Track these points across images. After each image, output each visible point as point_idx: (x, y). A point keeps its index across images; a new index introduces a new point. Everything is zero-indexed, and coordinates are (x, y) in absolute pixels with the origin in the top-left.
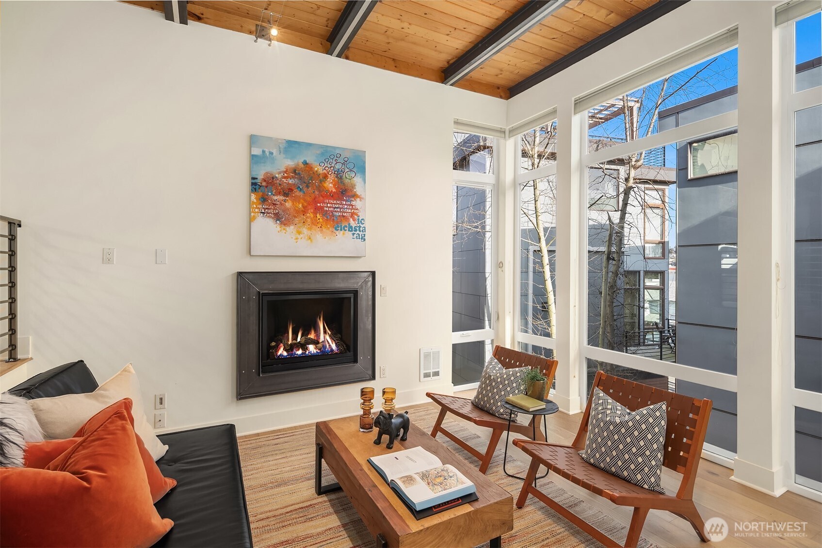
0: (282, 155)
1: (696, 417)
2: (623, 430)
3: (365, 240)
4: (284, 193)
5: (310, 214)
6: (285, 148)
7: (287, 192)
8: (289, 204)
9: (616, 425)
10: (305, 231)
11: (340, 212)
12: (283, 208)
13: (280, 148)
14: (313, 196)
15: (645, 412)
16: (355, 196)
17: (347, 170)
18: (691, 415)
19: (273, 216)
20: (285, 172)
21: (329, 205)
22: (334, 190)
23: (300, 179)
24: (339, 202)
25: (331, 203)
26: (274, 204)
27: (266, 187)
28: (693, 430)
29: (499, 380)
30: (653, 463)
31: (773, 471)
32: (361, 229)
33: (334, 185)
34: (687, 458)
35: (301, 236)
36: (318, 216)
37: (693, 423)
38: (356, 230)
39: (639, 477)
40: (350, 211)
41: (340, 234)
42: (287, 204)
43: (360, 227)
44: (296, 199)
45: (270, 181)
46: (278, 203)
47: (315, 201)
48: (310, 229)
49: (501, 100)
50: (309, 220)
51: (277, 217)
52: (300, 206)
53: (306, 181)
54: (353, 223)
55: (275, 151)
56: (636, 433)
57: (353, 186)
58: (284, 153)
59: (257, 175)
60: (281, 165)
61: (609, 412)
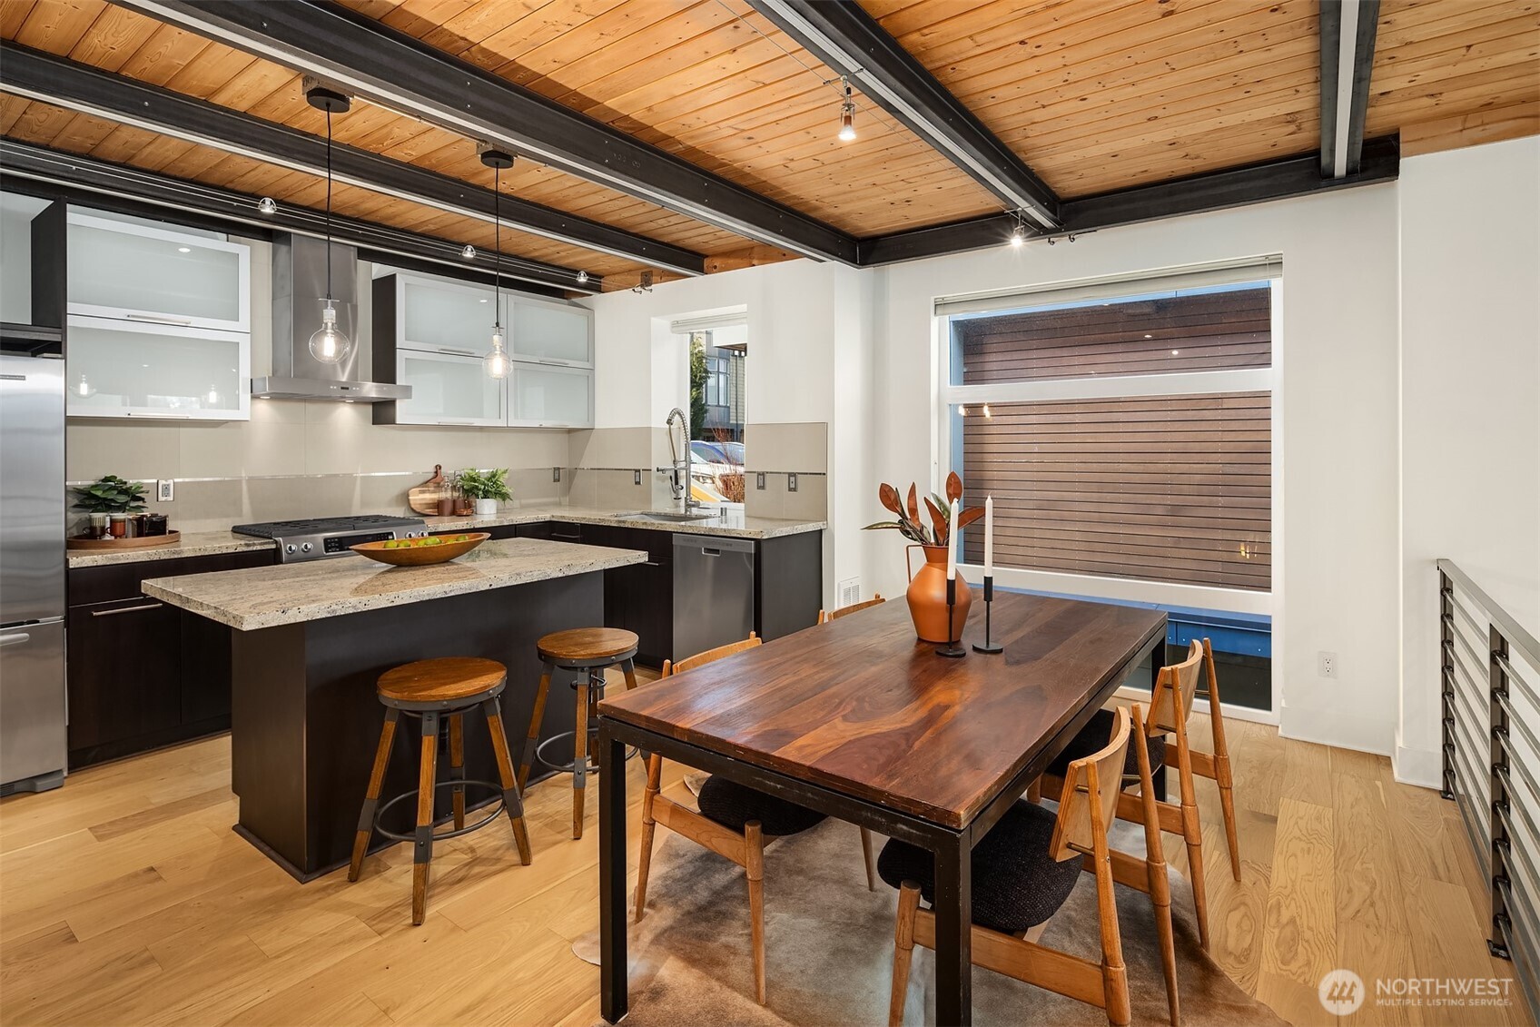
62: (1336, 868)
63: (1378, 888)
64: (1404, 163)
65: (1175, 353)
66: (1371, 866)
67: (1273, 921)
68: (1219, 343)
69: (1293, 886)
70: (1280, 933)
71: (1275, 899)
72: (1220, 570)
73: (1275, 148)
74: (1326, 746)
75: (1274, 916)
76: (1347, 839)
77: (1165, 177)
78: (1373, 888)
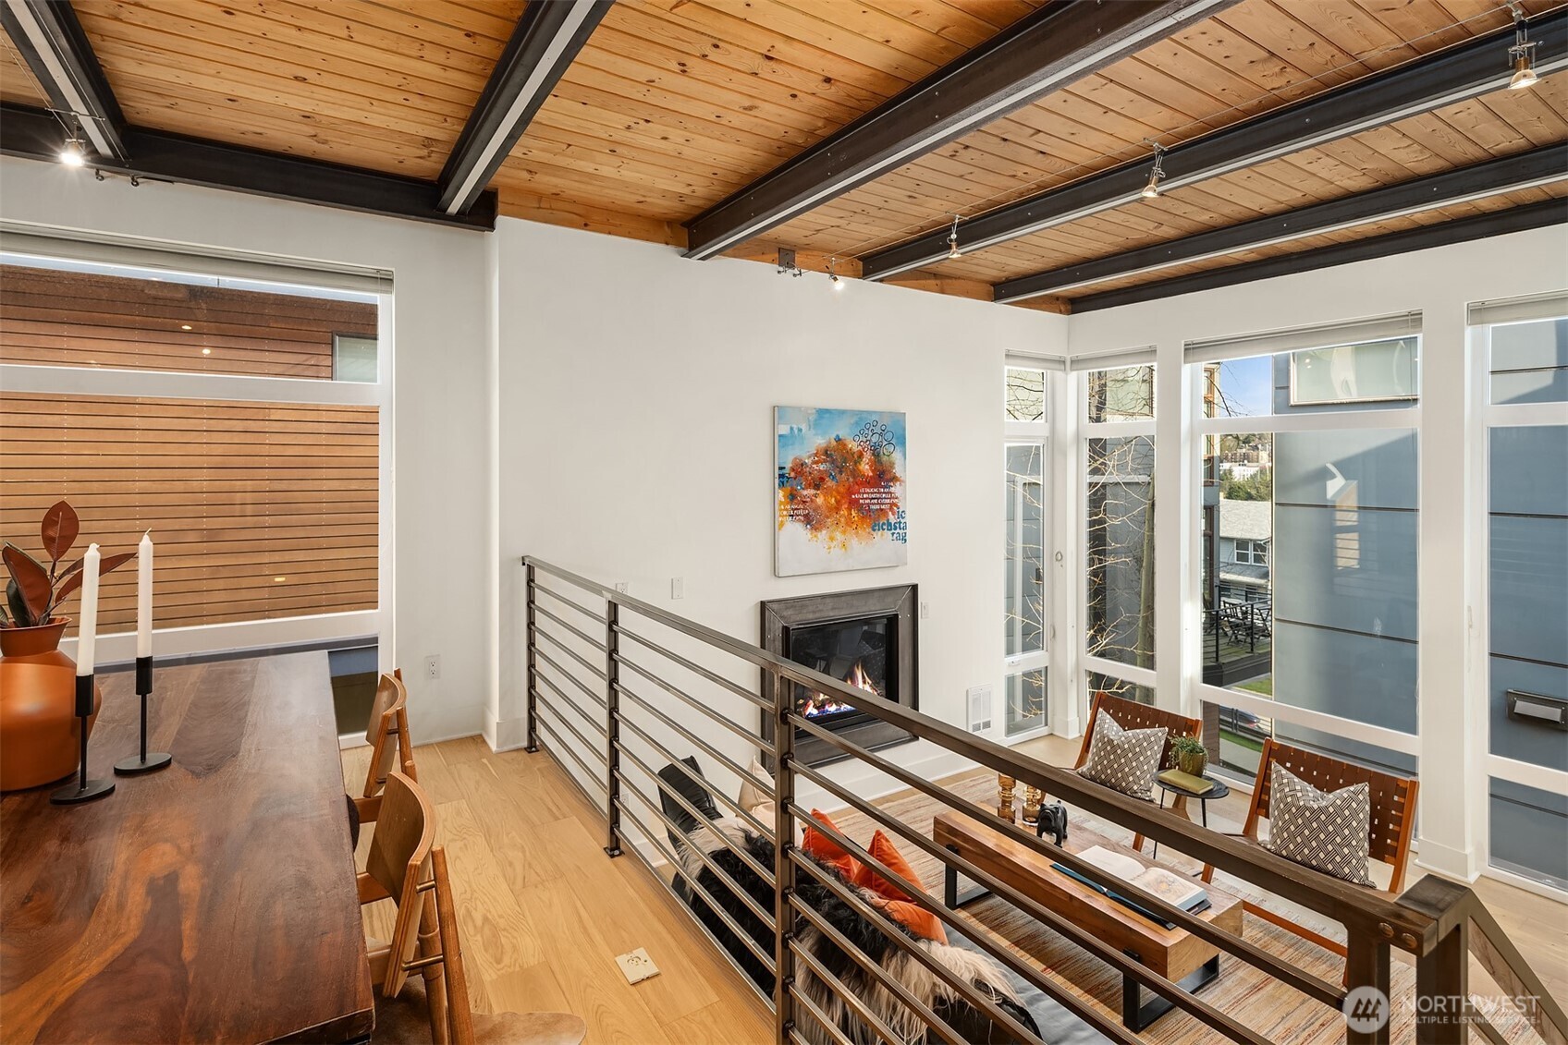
0: (813, 431)
1: (1402, 800)
2: (1323, 817)
3: (906, 540)
4: (816, 485)
5: (844, 512)
6: (816, 420)
7: (817, 484)
8: (820, 500)
9: (1313, 811)
10: (839, 536)
11: (878, 504)
12: (813, 505)
13: (809, 421)
14: (847, 485)
15: (1345, 795)
16: (894, 479)
17: (885, 443)
18: (1396, 798)
19: (802, 518)
20: (816, 455)
21: (865, 495)
22: (871, 474)
23: (833, 462)
24: (876, 490)
25: (868, 493)
26: (804, 502)
27: (795, 478)
28: (1400, 815)
29: (1126, 746)
30: (1361, 854)
31: (1466, 852)
32: (902, 526)
33: (871, 467)
34: (1397, 848)
35: (835, 543)
36: (853, 512)
37: (1400, 807)
38: (895, 529)
39: (1347, 870)
40: (888, 501)
41: (878, 535)
42: (818, 500)
43: (900, 523)
44: (828, 492)
45: (799, 468)
46: (808, 500)
47: (850, 492)
48: (844, 532)
49: (1062, 315)
50: (843, 520)
51: (808, 520)
52: (833, 500)
53: (839, 464)
54: (892, 519)
55: (804, 427)
56: (1339, 821)
57: (892, 465)
58: (814, 428)
59: (784, 463)
60: (811, 444)
61: (1299, 794)
62: (492, 851)
63: (527, 849)
64: (500, 220)
65: (206, 351)
66: (514, 833)
67: (472, 931)
68: (266, 348)
69: (470, 887)
70: (482, 937)
71: (463, 908)
72: (267, 596)
73: (401, 165)
74: (432, 744)
75: (470, 924)
76: (487, 821)
77: (280, 149)
78: (524, 852)
